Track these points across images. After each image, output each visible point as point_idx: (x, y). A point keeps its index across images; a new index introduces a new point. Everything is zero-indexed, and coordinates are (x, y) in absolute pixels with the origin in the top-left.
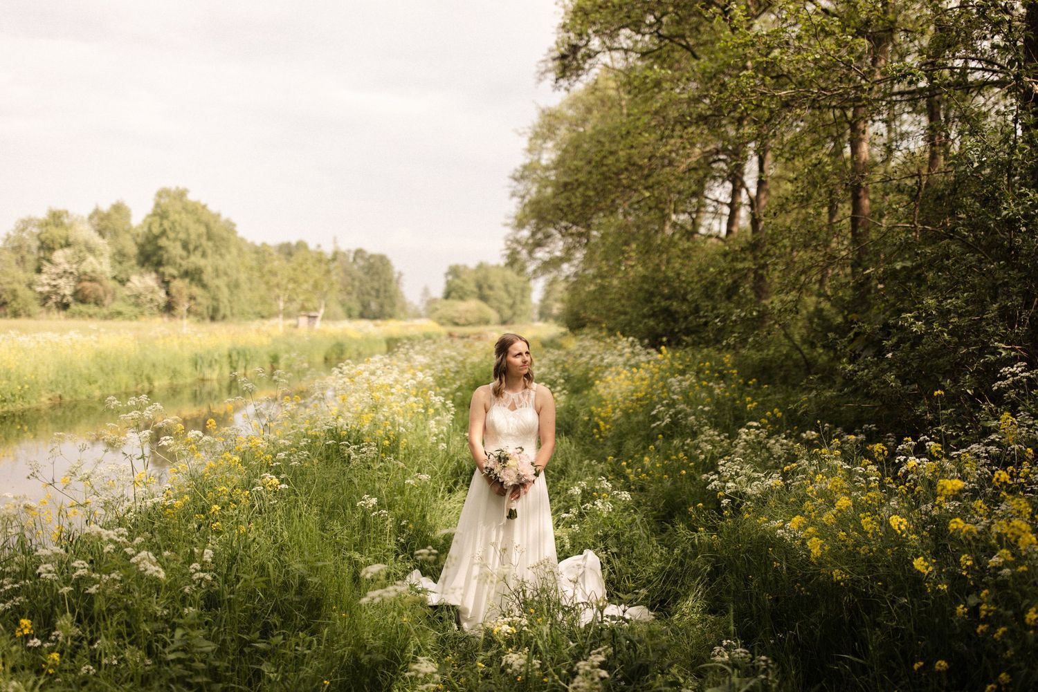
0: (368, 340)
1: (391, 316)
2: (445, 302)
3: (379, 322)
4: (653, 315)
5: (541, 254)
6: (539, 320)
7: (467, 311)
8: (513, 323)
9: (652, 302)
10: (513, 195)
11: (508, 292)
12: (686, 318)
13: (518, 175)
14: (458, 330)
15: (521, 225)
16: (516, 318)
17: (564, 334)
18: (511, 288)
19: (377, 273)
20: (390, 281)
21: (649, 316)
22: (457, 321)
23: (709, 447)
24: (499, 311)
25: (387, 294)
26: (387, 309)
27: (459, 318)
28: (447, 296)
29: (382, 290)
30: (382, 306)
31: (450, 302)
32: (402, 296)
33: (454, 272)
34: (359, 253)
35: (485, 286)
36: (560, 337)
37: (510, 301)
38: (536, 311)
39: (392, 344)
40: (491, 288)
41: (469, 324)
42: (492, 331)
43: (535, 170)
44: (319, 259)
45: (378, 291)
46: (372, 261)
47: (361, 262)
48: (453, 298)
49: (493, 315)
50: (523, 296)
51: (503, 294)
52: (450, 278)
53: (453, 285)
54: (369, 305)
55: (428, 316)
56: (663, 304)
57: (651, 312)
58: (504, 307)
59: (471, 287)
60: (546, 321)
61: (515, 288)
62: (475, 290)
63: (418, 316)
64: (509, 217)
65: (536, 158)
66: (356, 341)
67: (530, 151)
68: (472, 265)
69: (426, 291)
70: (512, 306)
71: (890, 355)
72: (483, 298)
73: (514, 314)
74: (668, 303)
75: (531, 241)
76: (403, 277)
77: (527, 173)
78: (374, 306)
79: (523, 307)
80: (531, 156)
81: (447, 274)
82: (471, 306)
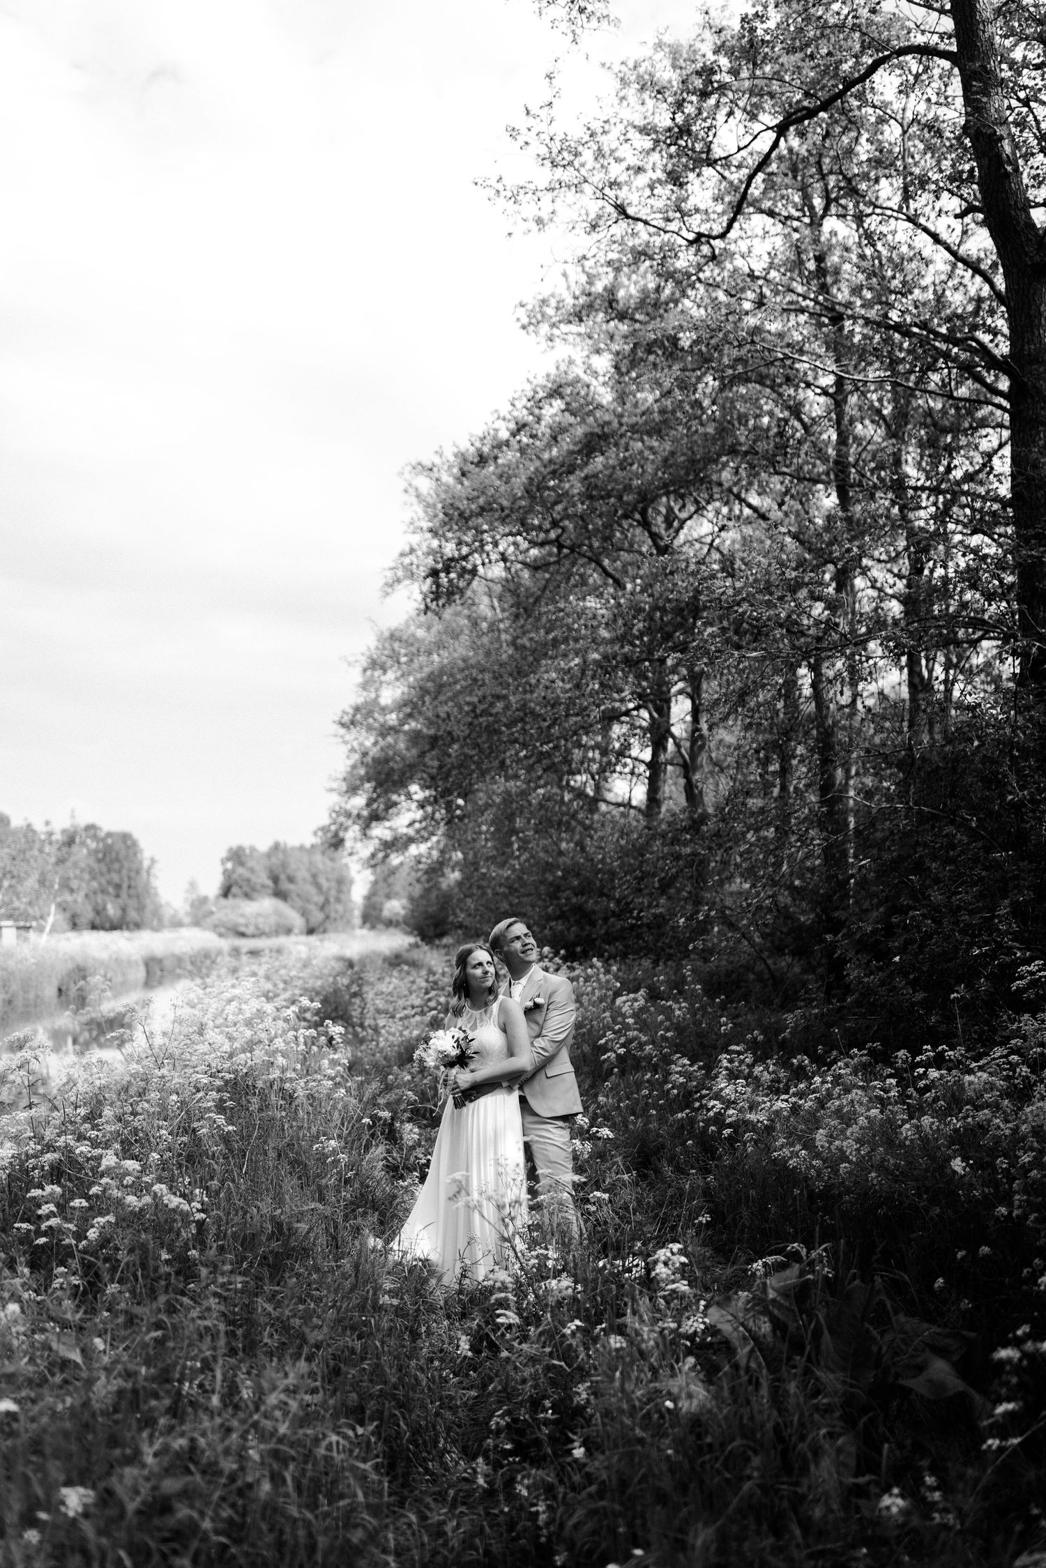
0: (119, 963)
1: (138, 926)
2: (223, 902)
4: (562, 916)
5: (380, 831)
6: (362, 927)
7: (259, 915)
8: (325, 931)
9: (558, 898)
11: (318, 886)
12: (606, 919)
13: (346, 719)
14: (246, 944)
15: (352, 790)
16: (328, 925)
17: (416, 946)
18: (322, 881)
19: (117, 860)
20: (138, 872)
21: (557, 918)
22: (243, 929)
23: (682, 1080)
24: (304, 913)
25: (132, 891)
26: (133, 915)
27: (246, 926)
28: (226, 892)
29: (125, 886)
30: (123, 910)
31: (230, 901)
32: (156, 895)
33: (237, 856)
34: (89, 832)
35: (283, 877)
36: (408, 951)
37: (321, 899)
38: (357, 913)
39: (153, 969)
40: (291, 880)
41: (260, 934)
42: (297, 943)
43: (370, 714)
44: (48, 841)
45: (118, 887)
46: (109, 841)
47: (91, 845)
48: (235, 896)
49: (297, 921)
50: (340, 891)
51: (312, 890)
52: (229, 865)
53: (235, 876)
54: (105, 908)
55: (197, 923)
56: (574, 900)
57: (558, 913)
58: (312, 907)
59: (263, 878)
60: (373, 927)
61: (328, 880)
62: (269, 883)
63: (177, 924)
64: (336, 780)
65: (373, 695)
66: (102, 963)
67: (365, 686)
68: (263, 846)
69: (192, 886)
70: (323, 907)
71: (897, 959)
72: (280, 894)
73: (327, 917)
74: (582, 899)
75: (365, 813)
76: (157, 866)
77: (359, 717)
78: (112, 910)
79: (340, 908)
80: (365, 694)
81: (225, 861)
82: (264, 907)
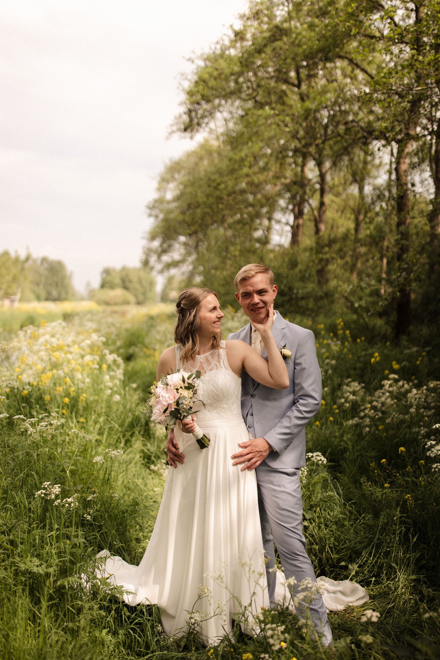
0: (51, 314)
1: (65, 299)
2: (101, 291)
3: (58, 302)
5: (166, 258)
6: (161, 302)
7: (116, 296)
8: (145, 304)
10: (150, 215)
11: (142, 286)
13: (151, 206)
14: (109, 309)
15: (153, 238)
16: (146, 301)
18: (144, 283)
19: (56, 272)
20: (65, 277)
24: (136, 296)
25: (63, 285)
26: (63, 295)
27: (110, 301)
28: (103, 286)
29: (60, 283)
30: (60, 294)
31: (104, 290)
32: (73, 287)
33: (107, 272)
34: (44, 260)
35: (127, 280)
37: (143, 290)
38: (159, 297)
39: (67, 317)
40: (130, 281)
41: (116, 304)
42: (132, 308)
43: (162, 203)
44: (17, 260)
45: (57, 283)
46: (53, 264)
47: (46, 265)
48: (106, 288)
49: (131, 298)
50: (151, 287)
51: (138, 286)
52: (105, 275)
53: (106, 280)
54: (51, 292)
55: (90, 300)
58: (139, 294)
59: (117, 281)
60: (165, 303)
61: (146, 282)
62: (121, 283)
63: (82, 299)
65: (162, 195)
66: (43, 315)
67: (159, 190)
68: (118, 268)
69: (88, 284)
70: (144, 294)
72: (126, 288)
73: (145, 298)
75: (159, 249)
76: (73, 275)
77: (157, 204)
78: (55, 293)
79: (151, 294)
81: (102, 274)
82: (118, 293)
